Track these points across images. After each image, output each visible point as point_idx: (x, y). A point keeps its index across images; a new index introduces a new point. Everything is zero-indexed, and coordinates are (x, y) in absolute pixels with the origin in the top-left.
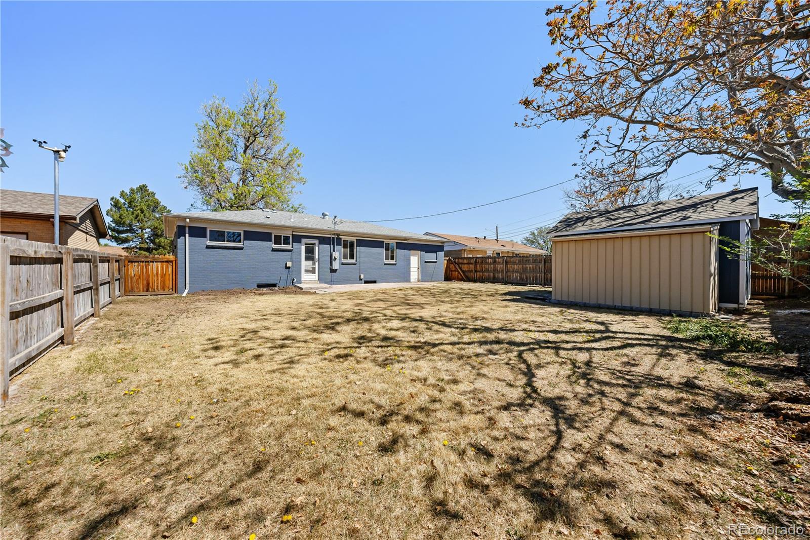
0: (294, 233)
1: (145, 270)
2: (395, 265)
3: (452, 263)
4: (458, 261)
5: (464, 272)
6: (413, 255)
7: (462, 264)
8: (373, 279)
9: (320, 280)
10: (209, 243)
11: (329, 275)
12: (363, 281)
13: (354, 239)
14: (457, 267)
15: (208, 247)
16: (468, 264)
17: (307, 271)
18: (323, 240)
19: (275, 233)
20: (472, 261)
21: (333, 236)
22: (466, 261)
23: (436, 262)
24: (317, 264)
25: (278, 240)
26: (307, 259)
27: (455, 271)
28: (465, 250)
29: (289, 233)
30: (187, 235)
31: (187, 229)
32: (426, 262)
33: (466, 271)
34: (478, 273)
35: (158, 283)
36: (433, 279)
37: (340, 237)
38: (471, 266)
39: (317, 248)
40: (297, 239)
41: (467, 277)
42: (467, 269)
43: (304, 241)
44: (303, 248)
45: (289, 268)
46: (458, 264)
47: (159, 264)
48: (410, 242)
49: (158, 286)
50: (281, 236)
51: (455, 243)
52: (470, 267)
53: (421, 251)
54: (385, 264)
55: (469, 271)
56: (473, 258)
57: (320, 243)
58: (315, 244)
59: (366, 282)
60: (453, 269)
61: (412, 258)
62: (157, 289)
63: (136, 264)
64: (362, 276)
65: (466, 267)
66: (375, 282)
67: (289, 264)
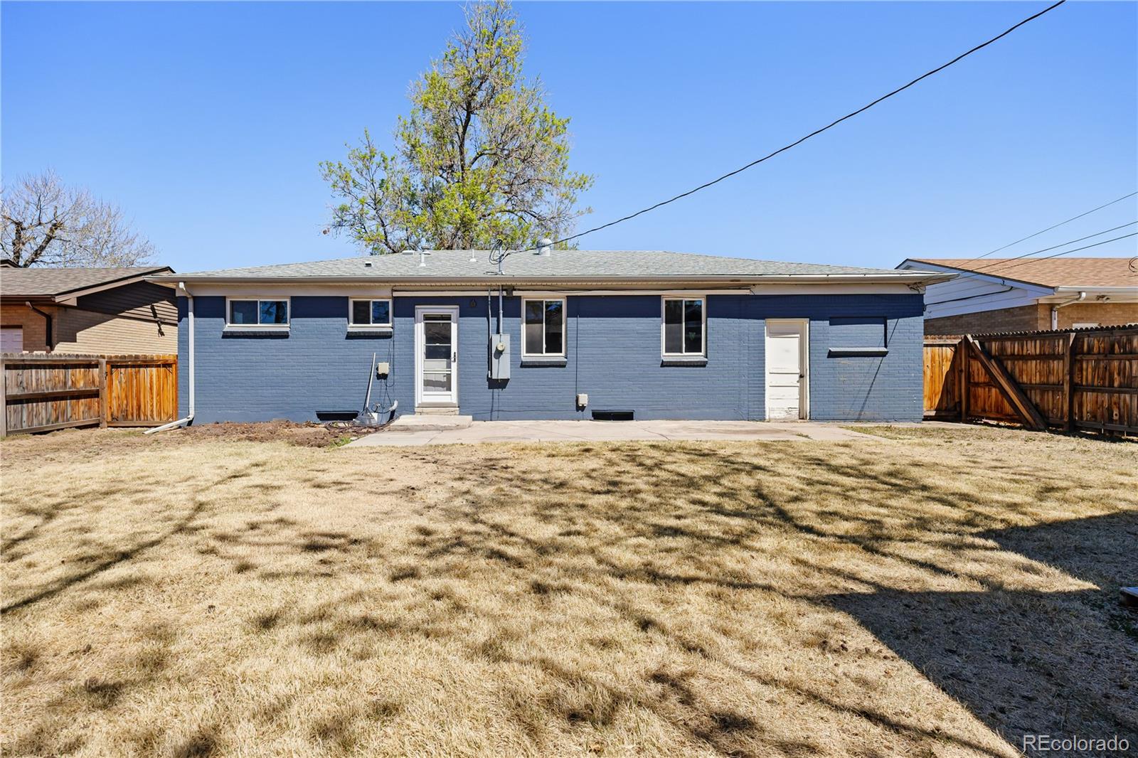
0: (396, 294)
1: (135, 381)
2: (703, 365)
3: (976, 358)
4: (1003, 349)
5: (1021, 389)
6: (776, 334)
7: (1014, 357)
8: (625, 408)
9: (464, 406)
10: (229, 327)
11: (487, 394)
12: (588, 413)
13: (560, 297)
14: (996, 371)
15: (227, 336)
16: (1043, 357)
17: (428, 383)
18: (471, 307)
19: (355, 296)
20: (1060, 347)
21: (495, 294)
22: (1032, 348)
23: (883, 354)
24: (454, 366)
25: (362, 314)
26: (431, 354)
27: (988, 385)
28: (1051, 307)
29: (384, 295)
30: (191, 314)
31: (191, 303)
32: (832, 355)
33: (1032, 387)
34: (1089, 397)
35: (152, 406)
36: (868, 413)
37: (515, 293)
38: (1056, 365)
39: (454, 327)
40: (405, 307)
41: (1036, 409)
42: (1036, 379)
43: (421, 311)
44: (420, 329)
45: (384, 376)
46: (1000, 359)
47: (154, 370)
48: (758, 291)
49: (152, 411)
50: (368, 303)
51: (1009, 285)
52: (1050, 373)
53: (813, 318)
54: (664, 365)
55: (1045, 387)
56: (1064, 334)
57: (461, 315)
58: (449, 318)
59: (599, 416)
60: (981, 377)
61: (771, 344)
62: (152, 416)
63: (123, 370)
64: (584, 399)
65: (1031, 373)
66: (628, 416)
67: (384, 368)
